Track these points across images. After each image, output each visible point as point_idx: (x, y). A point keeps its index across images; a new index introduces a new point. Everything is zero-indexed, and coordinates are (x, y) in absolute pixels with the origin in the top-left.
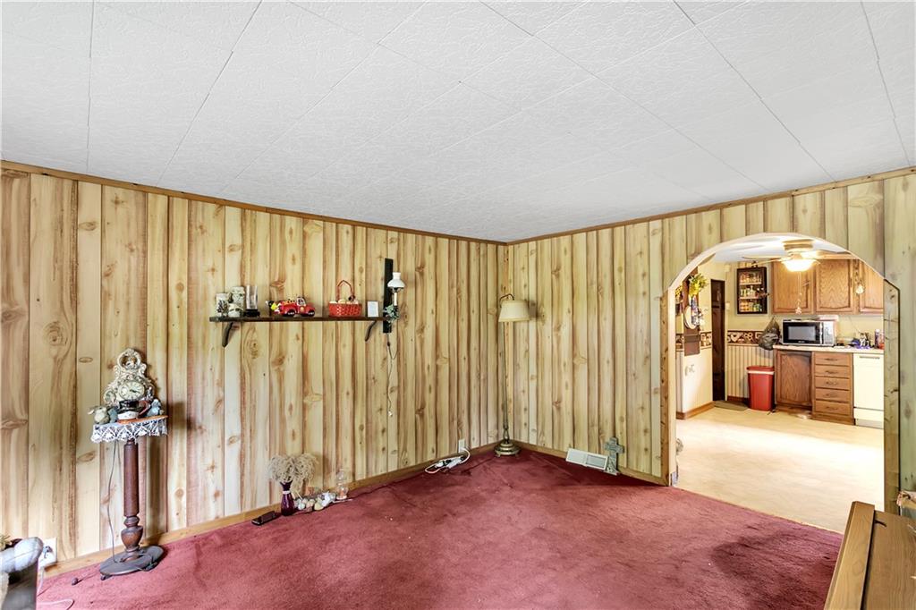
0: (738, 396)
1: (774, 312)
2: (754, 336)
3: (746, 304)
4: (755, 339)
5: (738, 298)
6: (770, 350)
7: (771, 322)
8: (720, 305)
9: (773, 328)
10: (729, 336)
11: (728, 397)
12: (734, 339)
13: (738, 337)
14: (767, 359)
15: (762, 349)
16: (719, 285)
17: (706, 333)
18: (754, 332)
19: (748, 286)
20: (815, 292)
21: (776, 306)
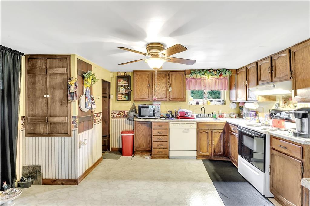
0: (116, 147)
1: (134, 100)
2: (124, 114)
3: (121, 96)
4: (125, 115)
5: (117, 92)
6: (132, 121)
7: (133, 106)
8: (108, 96)
9: (133, 109)
10: (112, 114)
11: (112, 148)
12: (115, 115)
13: (117, 114)
14: (130, 126)
15: (128, 121)
16: (107, 84)
17: (98, 114)
18: (124, 111)
19: (122, 86)
20: (152, 90)
21: (135, 97)
